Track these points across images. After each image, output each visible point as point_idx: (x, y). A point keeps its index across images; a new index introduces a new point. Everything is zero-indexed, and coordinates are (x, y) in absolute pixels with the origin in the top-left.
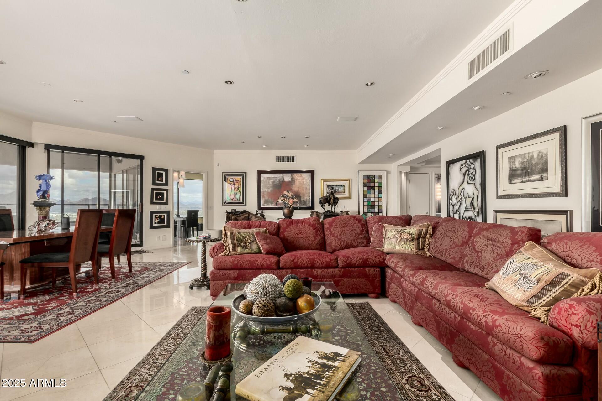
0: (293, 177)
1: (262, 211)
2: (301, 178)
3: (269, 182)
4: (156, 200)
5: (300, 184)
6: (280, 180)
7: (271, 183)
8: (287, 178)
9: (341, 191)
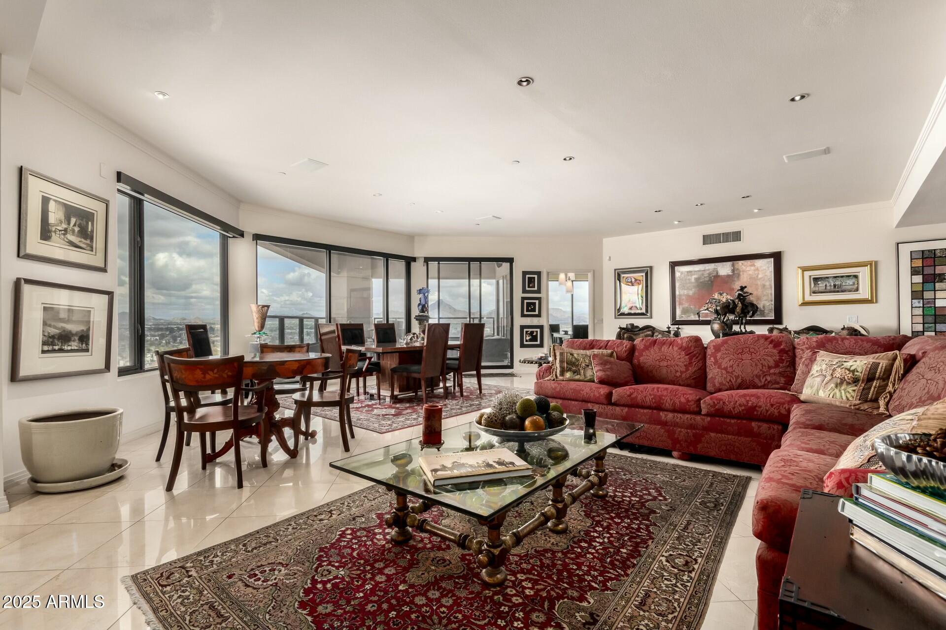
0: (736, 266)
1: (677, 326)
2: (753, 268)
3: (689, 279)
4: (527, 311)
5: (750, 279)
6: (710, 274)
7: (693, 280)
8: (724, 269)
9: (849, 287)
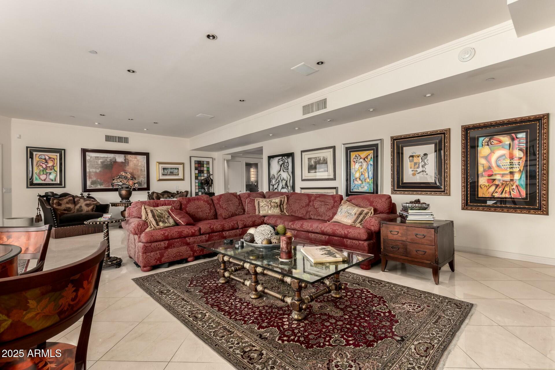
0: (127, 158)
1: (88, 193)
2: (136, 159)
3: (97, 162)
5: (134, 165)
6: (111, 160)
7: (99, 163)
8: (120, 158)
9: (176, 173)
